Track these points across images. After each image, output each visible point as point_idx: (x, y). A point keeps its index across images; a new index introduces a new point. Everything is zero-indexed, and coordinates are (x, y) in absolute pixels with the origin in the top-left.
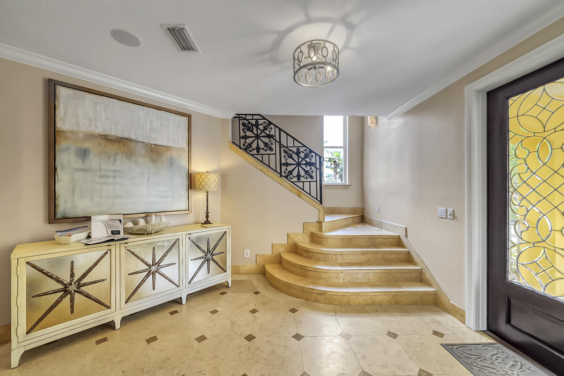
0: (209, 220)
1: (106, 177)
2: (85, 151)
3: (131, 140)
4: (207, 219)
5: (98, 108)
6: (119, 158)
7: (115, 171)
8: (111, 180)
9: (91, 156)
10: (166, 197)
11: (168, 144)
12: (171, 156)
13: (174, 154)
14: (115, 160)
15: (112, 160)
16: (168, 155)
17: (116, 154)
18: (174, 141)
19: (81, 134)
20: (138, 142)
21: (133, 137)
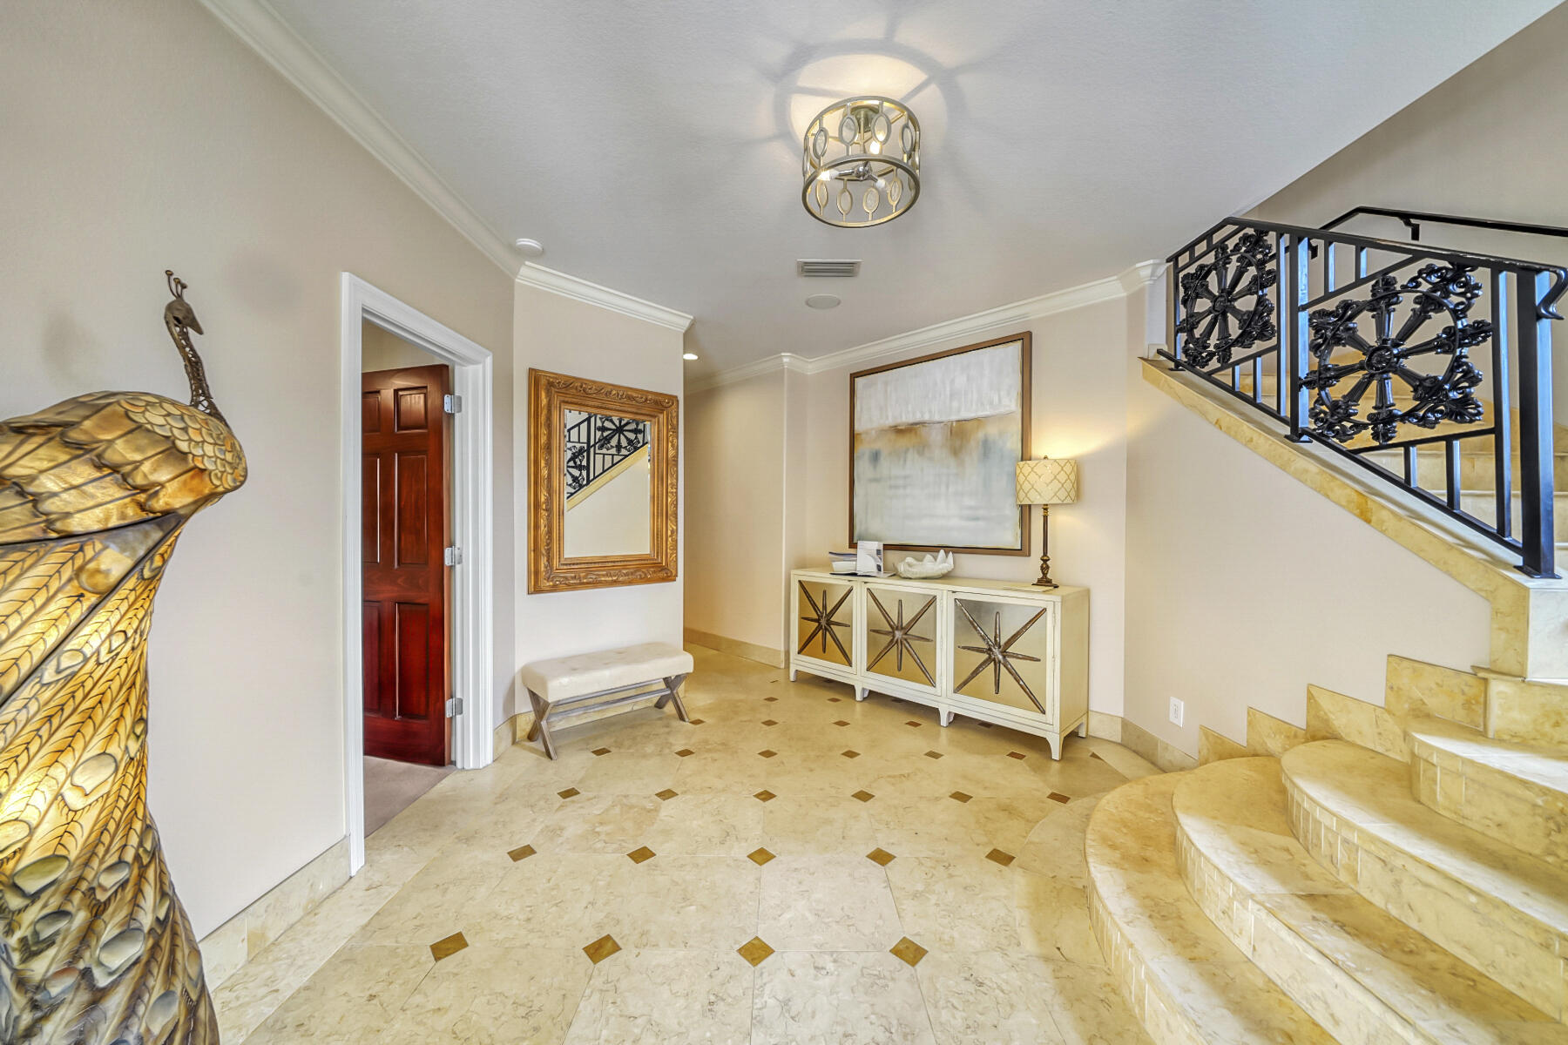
0: (1048, 576)
1: (896, 487)
2: (876, 454)
3: (923, 424)
4: (1045, 575)
5: (889, 389)
6: (909, 456)
7: (905, 477)
8: (901, 491)
9: (882, 459)
10: (976, 519)
11: (981, 414)
12: (985, 436)
13: (992, 430)
14: (905, 461)
15: (902, 462)
16: (980, 435)
17: (907, 451)
18: (991, 403)
19: (873, 432)
20: (934, 423)
21: (927, 418)
